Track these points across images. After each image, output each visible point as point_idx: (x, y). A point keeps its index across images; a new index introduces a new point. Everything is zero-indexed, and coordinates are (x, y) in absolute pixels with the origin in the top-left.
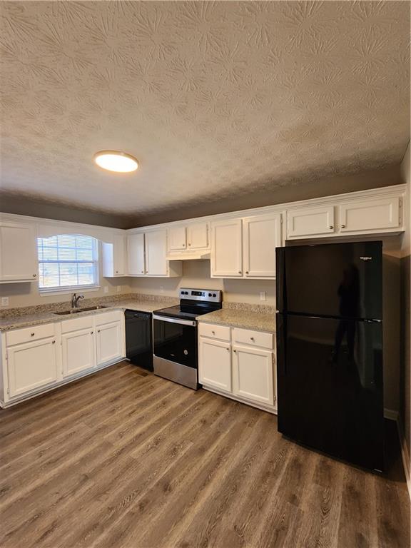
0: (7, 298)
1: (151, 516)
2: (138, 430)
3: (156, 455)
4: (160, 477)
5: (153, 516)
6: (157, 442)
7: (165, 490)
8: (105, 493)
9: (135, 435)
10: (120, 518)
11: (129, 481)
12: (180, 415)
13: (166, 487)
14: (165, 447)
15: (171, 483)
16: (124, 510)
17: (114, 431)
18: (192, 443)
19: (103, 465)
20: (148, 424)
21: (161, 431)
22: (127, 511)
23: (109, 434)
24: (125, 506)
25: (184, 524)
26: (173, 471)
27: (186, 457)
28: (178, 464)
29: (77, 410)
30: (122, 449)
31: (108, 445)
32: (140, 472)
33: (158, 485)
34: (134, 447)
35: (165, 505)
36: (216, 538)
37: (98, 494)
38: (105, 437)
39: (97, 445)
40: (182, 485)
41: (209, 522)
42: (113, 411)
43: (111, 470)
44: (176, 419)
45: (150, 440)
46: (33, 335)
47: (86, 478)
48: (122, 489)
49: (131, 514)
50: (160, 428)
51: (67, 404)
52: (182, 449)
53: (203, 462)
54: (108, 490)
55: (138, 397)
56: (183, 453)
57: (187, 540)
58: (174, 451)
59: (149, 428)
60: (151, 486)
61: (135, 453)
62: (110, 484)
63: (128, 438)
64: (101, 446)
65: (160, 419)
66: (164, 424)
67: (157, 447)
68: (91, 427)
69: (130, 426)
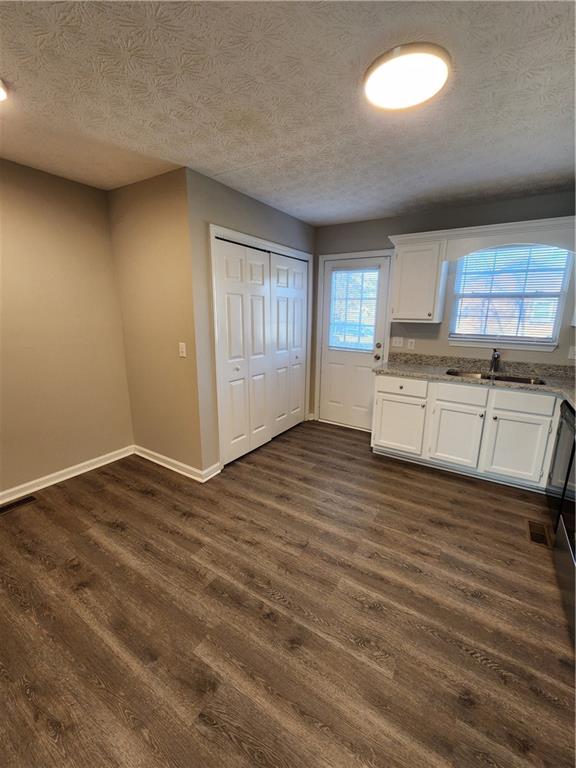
0: (413, 340)
1: (258, 630)
2: (389, 574)
3: (348, 614)
4: (311, 629)
5: (256, 634)
6: (376, 608)
7: (292, 641)
8: (287, 570)
9: (379, 572)
10: (257, 596)
11: (302, 590)
12: (460, 636)
13: (297, 641)
14: (367, 623)
15: (303, 648)
16: (266, 597)
17: (378, 546)
18: (390, 674)
19: (322, 555)
20: (409, 583)
21: (400, 607)
22: (264, 601)
23: (370, 543)
24: (271, 597)
25: (241, 681)
26: (324, 646)
27: (356, 666)
28: (337, 653)
29: (397, 497)
30: (350, 566)
31: (352, 547)
32: (317, 600)
33: (300, 628)
34: (358, 579)
35: (269, 647)
36: (214, 742)
37: (286, 566)
38: (363, 540)
39: (349, 537)
40: (300, 667)
41: (238, 728)
42: (413, 530)
43: (317, 565)
44: (444, 628)
45: (375, 596)
46: (401, 388)
48: (292, 586)
49: (261, 606)
50: (406, 604)
51: (402, 485)
52: (371, 657)
53: (351, 705)
54: (291, 573)
55: (465, 549)
56: (364, 659)
57: (221, 690)
58: (362, 641)
59: (401, 587)
60: (297, 620)
61: (347, 582)
62: (299, 571)
63: (372, 566)
65: (428, 599)
66: (419, 609)
67: (366, 610)
68: (375, 521)
69: (395, 560)
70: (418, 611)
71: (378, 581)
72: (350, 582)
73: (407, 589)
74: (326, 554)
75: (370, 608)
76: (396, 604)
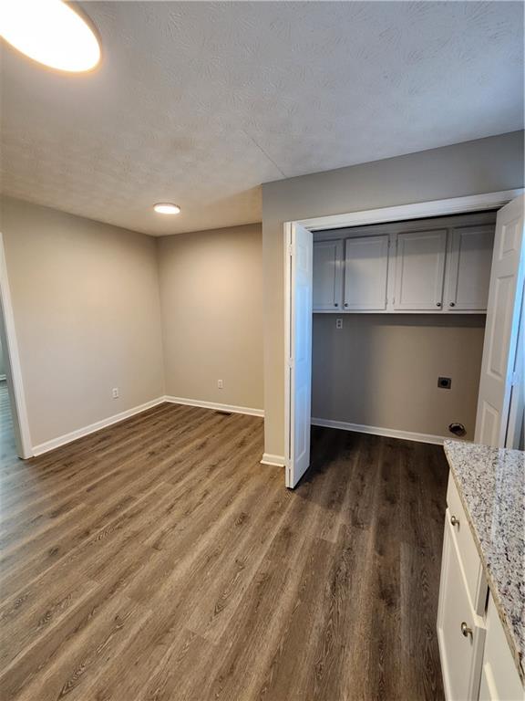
6: (45, 618)
7: (56, 550)
9: (88, 629)
13: (55, 553)
14: (34, 607)
15: (47, 557)
16: (106, 528)
17: (134, 631)
19: (139, 564)
20: (53, 669)
22: (103, 528)
23: (143, 621)
24: (105, 531)
30: (112, 593)
31: (141, 596)
37: (135, 536)
38: (150, 612)
39: (161, 593)
43: (126, 561)
45: (58, 620)
47: (156, 547)
48: (109, 544)
54: (125, 541)
59: (53, 655)
60: (72, 551)
62: (124, 546)
63: (100, 620)
64: (152, 593)
67: (48, 608)
68: (189, 634)
69: (98, 655)
70: (10, 671)
71: (77, 625)
72: (89, 593)
73: (46, 663)
74: (137, 569)
75: (48, 612)
76: (35, 643)
